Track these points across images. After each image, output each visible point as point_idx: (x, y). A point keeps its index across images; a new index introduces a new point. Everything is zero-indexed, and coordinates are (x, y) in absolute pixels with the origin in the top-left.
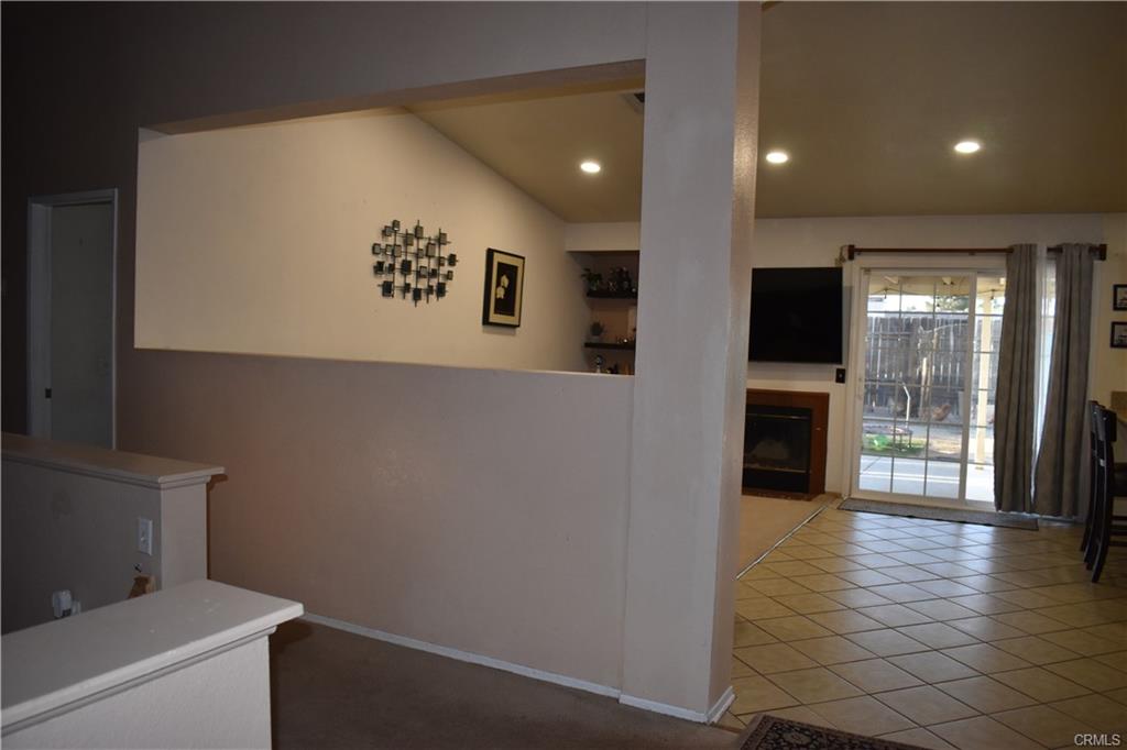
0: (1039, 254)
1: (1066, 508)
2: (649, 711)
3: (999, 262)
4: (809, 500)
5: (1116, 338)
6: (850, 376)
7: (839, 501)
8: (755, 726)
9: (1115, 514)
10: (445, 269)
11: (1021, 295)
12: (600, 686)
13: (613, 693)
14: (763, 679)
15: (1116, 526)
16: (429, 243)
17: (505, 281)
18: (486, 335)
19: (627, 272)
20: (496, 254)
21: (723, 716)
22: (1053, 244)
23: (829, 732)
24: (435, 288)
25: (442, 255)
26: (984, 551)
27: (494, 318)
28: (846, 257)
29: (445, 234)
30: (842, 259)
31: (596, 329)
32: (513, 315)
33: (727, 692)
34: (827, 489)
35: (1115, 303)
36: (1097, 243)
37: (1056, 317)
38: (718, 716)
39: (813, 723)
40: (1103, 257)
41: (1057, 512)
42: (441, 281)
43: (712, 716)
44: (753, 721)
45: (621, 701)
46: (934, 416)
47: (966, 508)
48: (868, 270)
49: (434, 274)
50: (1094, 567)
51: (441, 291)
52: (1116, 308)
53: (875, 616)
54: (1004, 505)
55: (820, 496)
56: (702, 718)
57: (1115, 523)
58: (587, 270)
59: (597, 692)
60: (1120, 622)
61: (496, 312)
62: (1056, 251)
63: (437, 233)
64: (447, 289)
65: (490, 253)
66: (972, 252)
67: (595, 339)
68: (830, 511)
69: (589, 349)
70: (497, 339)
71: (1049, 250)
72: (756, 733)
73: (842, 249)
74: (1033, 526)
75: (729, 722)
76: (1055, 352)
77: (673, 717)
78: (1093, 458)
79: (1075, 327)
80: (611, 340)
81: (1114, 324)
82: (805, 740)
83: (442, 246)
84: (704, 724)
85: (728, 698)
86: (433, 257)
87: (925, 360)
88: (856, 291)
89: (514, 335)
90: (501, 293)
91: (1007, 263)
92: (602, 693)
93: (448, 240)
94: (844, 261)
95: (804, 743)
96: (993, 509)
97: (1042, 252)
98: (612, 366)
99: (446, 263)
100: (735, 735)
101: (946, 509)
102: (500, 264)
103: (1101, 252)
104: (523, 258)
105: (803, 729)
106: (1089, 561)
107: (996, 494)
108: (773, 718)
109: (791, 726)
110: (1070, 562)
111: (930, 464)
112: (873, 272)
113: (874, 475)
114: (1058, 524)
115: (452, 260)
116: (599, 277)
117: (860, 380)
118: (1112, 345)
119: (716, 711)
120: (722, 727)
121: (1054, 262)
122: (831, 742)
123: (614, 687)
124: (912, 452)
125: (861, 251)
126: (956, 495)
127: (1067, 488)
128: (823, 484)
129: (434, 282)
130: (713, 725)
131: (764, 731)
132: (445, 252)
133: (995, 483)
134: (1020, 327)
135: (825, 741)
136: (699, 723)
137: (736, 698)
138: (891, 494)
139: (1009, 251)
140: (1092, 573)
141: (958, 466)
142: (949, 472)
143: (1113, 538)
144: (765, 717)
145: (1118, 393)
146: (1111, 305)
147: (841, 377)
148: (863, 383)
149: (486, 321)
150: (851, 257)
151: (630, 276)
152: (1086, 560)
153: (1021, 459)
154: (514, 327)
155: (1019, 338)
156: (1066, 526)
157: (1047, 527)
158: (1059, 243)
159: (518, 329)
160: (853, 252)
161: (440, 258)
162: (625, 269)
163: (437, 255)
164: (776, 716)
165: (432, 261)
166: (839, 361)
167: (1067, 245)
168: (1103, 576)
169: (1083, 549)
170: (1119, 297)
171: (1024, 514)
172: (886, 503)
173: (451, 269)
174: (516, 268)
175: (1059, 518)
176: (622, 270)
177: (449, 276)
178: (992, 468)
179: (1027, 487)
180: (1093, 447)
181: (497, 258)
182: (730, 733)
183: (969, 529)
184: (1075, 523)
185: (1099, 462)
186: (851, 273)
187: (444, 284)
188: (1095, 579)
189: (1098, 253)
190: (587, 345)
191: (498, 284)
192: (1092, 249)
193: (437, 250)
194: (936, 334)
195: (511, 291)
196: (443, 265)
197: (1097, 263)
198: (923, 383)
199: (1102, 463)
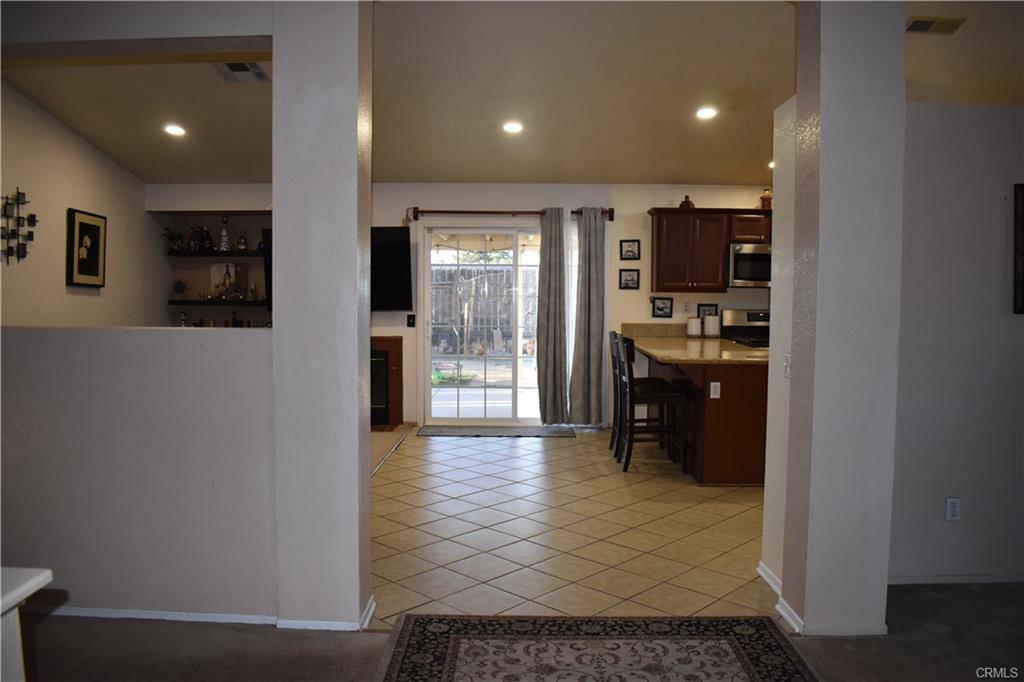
0: (565, 216)
1: (594, 418)
2: (307, 630)
3: (535, 222)
4: (391, 430)
5: (623, 281)
6: (419, 321)
7: (415, 431)
8: (401, 625)
9: (636, 417)
10: (25, 230)
11: (553, 249)
12: (254, 617)
13: (270, 620)
14: (395, 585)
15: (637, 427)
16: (7, 203)
17: (87, 241)
18: (71, 296)
19: (208, 232)
20: (77, 214)
21: (371, 622)
22: (575, 209)
23: (462, 619)
24: (15, 249)
25: (21, 215)
26: (538, 457)
27: (78, 278)
28: (412, 218)
29: (24, 194)
30: (408, 220)
31: (180, 286)
32: (97, 275)
33: (370, 601)
34: (405, 420)
35: (621, 255)
36: (607, 208)
37: (579, 266)
38: (367, 622)
39: (446, 614)
40: (611, 219)
41: (588, 421)
42: (21, 242)
43: (362, 624)
44: (398, 621)
45: (278, 626)
46: (476, 352)
47: (517, 424)
48: (430, 229)
49: (14, 234)
50: (623, 460)
51: (22, 253)
52: (622, 259)
53: (471, 520)
54: (548, 418)
55: (400, 426)
56: (355, 626)
57: (636, 424)
58: (168, 230)
59: (254, 622)
60: (649, 499)
61: (80, 272)
62: (578, 213)
63: (15, 192)
64: (28, 250)
65: (71, 213)
66: (514, 214)
67: (178, 297)
68: (410, 438)
69: (172, 307)
70: (81, 301)
71: (573, 212)
72: (403, 630)
73: (407, 210)
74: (571, 434)
75: (377, 626)
76: (580, 294)
77: (328, 631)
78: (615, 375)
79: (593, 275)
80: (195, 297)
81: (621, 271)
82: (445, 628)
83: (21, 206)
84: (358, 631)
85: (372, 607)
86: (12, 217)
87: (466, 305)
88: (421, 246)
89: (99, 295)
90: (84, 253)
91: (542, 223)
92: (258, 622)
93: (27, 199)
94: (410, 221)
95: (446, 630)
96: (540, 423)
97: (567, 214)
98: (197, 322)
99: (26, 223)
100: (387, 635)
101: (503, 427)
102: (82, 225)
103: (610, 214)
104: (105, 218)
105: (441, 619)
106: (618, 455)
107: (541, 411)
108: (414, 616)
109: (430, 619)
110: (605, 459)
111: (489, 391)
112: (435, 231)
113: (443, 404)
114: (588, 431)
115: (32, 220)
116: (180, 236)
117: (428, 323)
118: (621, 288)
119: (365, 620)
120: (374, 631)
121: (576, 222)
122: (466, 625)
123: (269, 615)
124: (464, 383)
125: (424, 212)
126: (510, 415)
127: (593, 401)
128: (402, 416)
129: (14, 243)
130: (364, 631)
131: (410, 627)
132: (24, 212)
133: (540, 403)
134: (553, 275)
135: (460, 625)
136: (353, 631)
137: (377, 604)
138: (459, 419)
139: (542, 213)
140: (622, 466)
141: (509, 392)
142: (504, 397)
143: (636, 436)
144: (407, 616)
145: (627, 324)
146: (619, 257)
147: (411, 321)
148: (430, 327)
149: (70, 282)
150: (416, 218)
151: (211, 235)
152: (615, 456)
153: (558, 380)
154: (98, 287)
155: (553, 284)
156: (594, 431)
157: (581, 434)
158: (581, 206)
159: (102, 289)
160: (417, 213)
161: (19, 218)
162: (205, 228)
163: (15, 215)
164: (416, 613)
165: (11, 222)
166: (410, 309)
167: (586, 209)
168: (630, 466)
169: (611, 448)
170: (624, 250)
171: (563, 425)
172: (454, 427)
173: (31, 229)
174: (98, 227)
175: (589, 426)
176: (202, 230)
177: (30, 236)
178: (537, 390)
179: (564, 404)
180: (615, 367)
181: (79, 218)
182: (383, 635)
183: (522, 441)
184: (601, 429)
185: (621, 379)
186: (417, 232)
187: (25, 245)
188: (625, 469)
189: (608, 215)
190: (171, 302)
191: (81, 245)
192: (604, 212)
193: (15, 210)
194: (474, 283)
195: (94, 251)
196: (23, 226)
197: (608, 222)
198: (466, 324)
199: (624, 379)
